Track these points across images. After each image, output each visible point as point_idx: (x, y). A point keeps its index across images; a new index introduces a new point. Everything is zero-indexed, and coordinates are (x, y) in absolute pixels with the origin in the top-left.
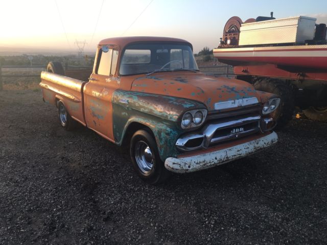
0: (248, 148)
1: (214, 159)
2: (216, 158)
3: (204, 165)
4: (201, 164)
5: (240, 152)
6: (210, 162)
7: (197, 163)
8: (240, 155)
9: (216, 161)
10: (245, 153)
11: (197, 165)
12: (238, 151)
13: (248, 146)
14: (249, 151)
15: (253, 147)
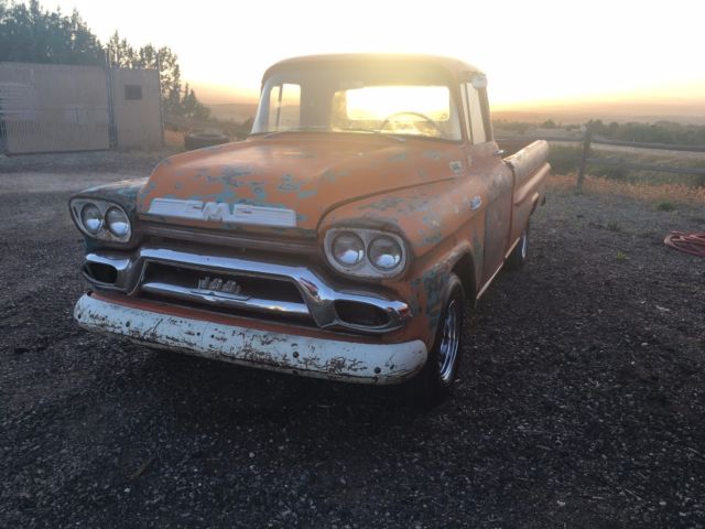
0: (224, 340)
1: (124, 324)
2: (128, 324)
3: (102, 326)
4: (98, 322)
5: (193, 339)
6: (113, 326)
7: (92, 316)
8: (190, 344)
9: (126, 330)
10: (206, 347)
11: (91, 321)
12: (190, 333)
13: (226, 336)
14: (226, 348)
15: (242, 345)
